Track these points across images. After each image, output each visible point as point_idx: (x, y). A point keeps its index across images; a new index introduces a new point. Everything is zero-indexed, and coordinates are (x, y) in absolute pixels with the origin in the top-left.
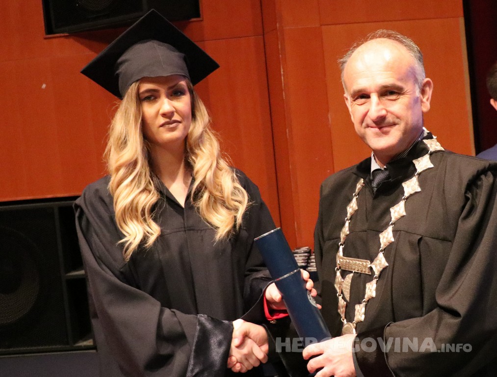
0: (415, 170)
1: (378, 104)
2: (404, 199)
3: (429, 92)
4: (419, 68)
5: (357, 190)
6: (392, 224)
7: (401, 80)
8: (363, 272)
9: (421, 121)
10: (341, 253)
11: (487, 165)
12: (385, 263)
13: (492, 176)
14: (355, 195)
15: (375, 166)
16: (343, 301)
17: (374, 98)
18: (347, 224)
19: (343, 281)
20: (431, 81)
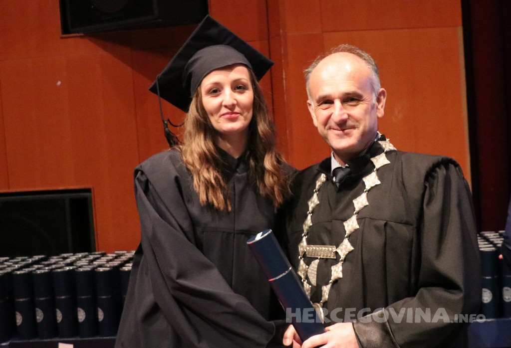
0: (374, 167)
1: (341, 109)
2: (366, 192)
3: (384, 100)
4: (376, 79)
5: (317, 187)
6: (356, 214)
7: (361, 88)
8: (328, 257)
9: (376, 125)
10: (304, 242)
11: (440, 160)
12: (350, 248)
13: (444, 169)
14: (316, 191)
15: (335, 164)
16: (308, 285)
17: (338, 103)
18: (309, 217)
19: (308, 268)
20: (385, 91)
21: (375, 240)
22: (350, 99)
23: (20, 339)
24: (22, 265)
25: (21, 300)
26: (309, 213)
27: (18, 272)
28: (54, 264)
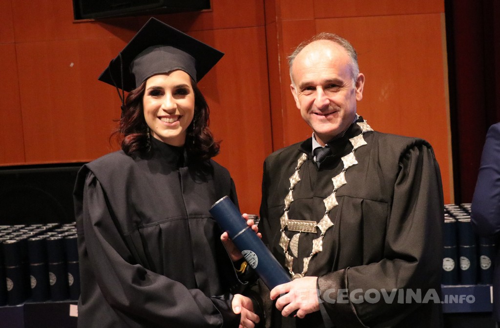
0: (353, 147)
1: (323, 95)
2: (344, 171)
3: (362, 85)
4: (355, 65)
5: (298, 165)
6: (335, 191)
7: (341, 75)
8: (309, 232)
9: (356, 109)
10: (286, 217)
11: (414, 142)
12: (331, 224)
13: (418, 150)
14: (297, 169)
15: (315, 144)
16: (290, 256)
17: (320, 90)
18: (291, 193)
19: (290, 241)
20: (364, 76)
21: (352, 218)
22: (331, 85)
23: (34, 301)
25: (36, 265)
26: (291, 189)
27: (34, 239)
28: (67, 231)
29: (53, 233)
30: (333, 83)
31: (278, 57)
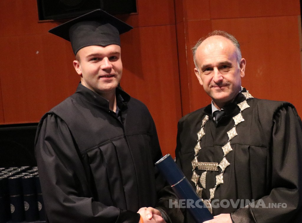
0: (240, 109)
1: (218, 74)
2: (235, 126)
3: (244, 66)
4: (239, 52)
5: (203, 124)
6: (229, 141)
7: (230, 59)
8: (213, 170)
9: (241, 83)
10: (197, 161)
11: (282, 104)
12: (227, 164)
14: (202, 127)
15: (214, 109)
16: (200, 188)
17: (216, 70)
18: (199, 144)
19: (200, 177)
20: (245, 60)
21: (243, 158)
22: (224, 66)
24: (14, 173)
25: (14, 196)
26: (199, 141)
27: (12, 178)
28: (36, 172)
29: (26, 173)
30: (224, 64)
31: (185, 47)
